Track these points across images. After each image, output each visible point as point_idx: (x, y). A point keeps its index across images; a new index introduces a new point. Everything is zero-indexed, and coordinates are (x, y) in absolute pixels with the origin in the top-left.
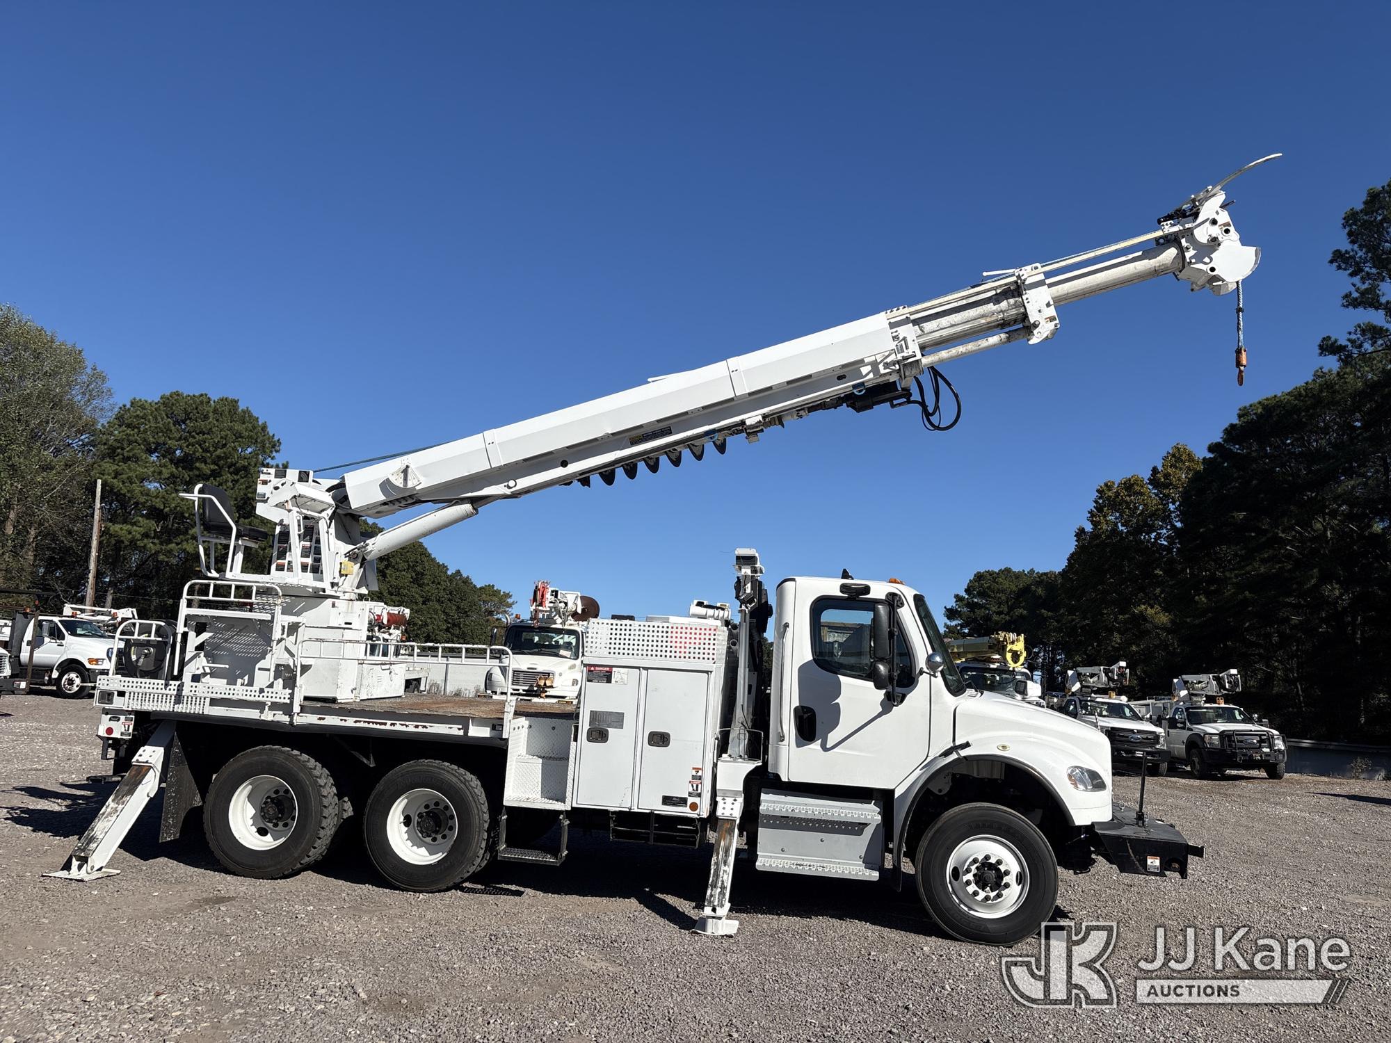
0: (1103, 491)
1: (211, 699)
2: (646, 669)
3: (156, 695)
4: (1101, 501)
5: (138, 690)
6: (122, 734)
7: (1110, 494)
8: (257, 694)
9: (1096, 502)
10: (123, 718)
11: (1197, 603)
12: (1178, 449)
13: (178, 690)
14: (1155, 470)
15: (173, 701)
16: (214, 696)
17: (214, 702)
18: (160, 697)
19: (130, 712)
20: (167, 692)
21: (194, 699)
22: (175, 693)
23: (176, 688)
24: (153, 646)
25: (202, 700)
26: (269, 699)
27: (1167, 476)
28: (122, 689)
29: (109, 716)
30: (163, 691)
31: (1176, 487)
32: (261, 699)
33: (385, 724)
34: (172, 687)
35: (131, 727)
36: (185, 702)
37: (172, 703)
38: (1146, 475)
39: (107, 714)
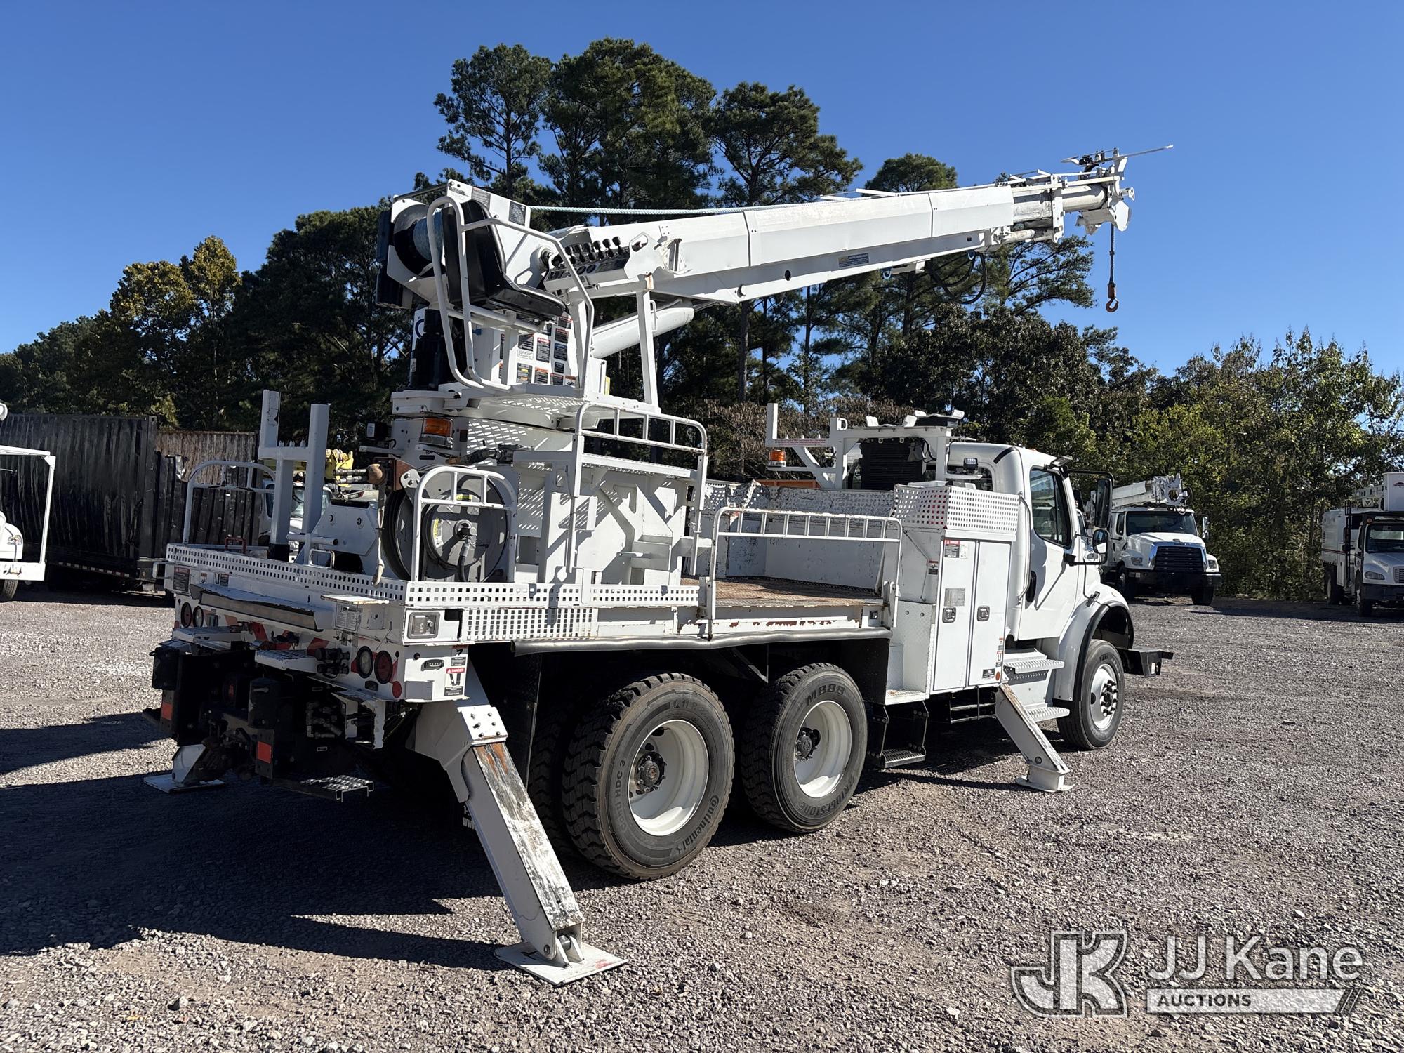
0: (132, 273)
1: (600, 610)
2: (980, 541)
3: (517, 611)
4: (126, 284)
5: (486, 604)
6: (447, 692)
7: (140, 277)
8: (659, 595)
9: (121, 284)
10: (447, 660)
11: (240, 408)
12: (213, 242)
13: (551, 599)
14: (184, 259)
15: (543, 619)
16: (604, 605)
17: (605, 615)
18: (523, 614)
19: (459, 649)
20: (534, 603)
21: (575, 613)
22: (546, 604)
23: (547, 595)
24: (473, 518)
25: (588, 613)
26: (674, 602)
27: (201, 269)
28: (454, 605)
29: (422, 661)
30: (528, 603)
31: (210, 283)
32: (664, 603)
33: (794, 623)
34: (541, 595)
35: (463, 676)
36: (562, 619)
37: (543, 624)
38: (176, 262)
39: (416, 657)
